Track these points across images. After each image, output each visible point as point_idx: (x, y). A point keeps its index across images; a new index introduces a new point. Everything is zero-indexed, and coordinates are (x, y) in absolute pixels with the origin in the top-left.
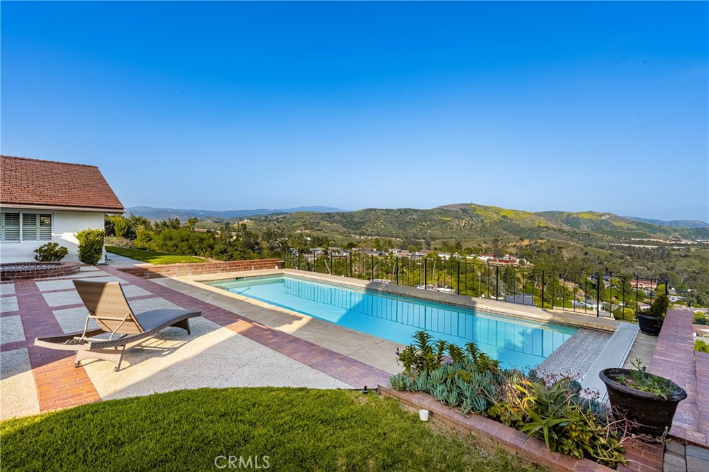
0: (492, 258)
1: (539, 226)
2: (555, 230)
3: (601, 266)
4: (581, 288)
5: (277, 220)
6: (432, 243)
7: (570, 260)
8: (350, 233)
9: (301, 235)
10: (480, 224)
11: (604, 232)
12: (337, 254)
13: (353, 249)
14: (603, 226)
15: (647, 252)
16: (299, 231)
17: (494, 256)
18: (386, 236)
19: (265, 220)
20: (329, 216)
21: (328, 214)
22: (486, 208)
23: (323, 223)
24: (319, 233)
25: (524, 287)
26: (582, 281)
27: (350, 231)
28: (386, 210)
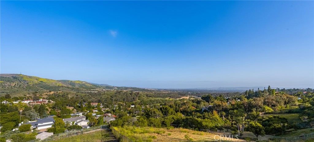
1: (59, 86)
2: (66, 87)
3: (82, 99)
4: (75, 108)
7: (71, 98)
10: (26, 85)
11: (83, 88)
14: (83, 85)
17: (34, 100)
22: (30, 77)
25: (50, 113)
26: (75, 106)
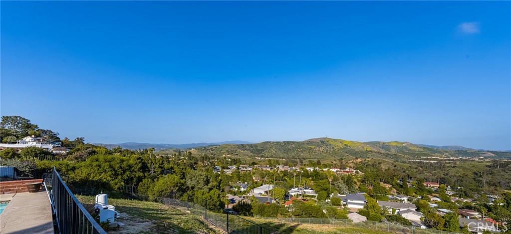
0: (339, 170)
1: (367, 150)
2: (376, 153)
3: (405, 174)
4: (394, 187)
5: (212, 149)
6: (304, 161)
7: (386, 170)
8: (255, 156)
9: (225, 158)
10: (332, 150)
11: (405, 153)
12: (245, 169)
13: (255, 166)
14: (404, 149)
15: (431, 165)
16: (224, 156)
17: (340, 169)
18: (276, 157)
19: (204, 149)
20: (243, 146)
21: (242, 145)
22: (335, 140)
23: (239, 150)
24: (236, 156)
25: (359, 188)
26: (394, 183)
27: (255, 155)
28: (276, 142)
